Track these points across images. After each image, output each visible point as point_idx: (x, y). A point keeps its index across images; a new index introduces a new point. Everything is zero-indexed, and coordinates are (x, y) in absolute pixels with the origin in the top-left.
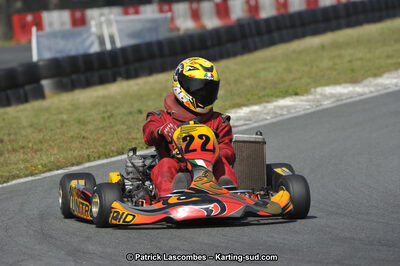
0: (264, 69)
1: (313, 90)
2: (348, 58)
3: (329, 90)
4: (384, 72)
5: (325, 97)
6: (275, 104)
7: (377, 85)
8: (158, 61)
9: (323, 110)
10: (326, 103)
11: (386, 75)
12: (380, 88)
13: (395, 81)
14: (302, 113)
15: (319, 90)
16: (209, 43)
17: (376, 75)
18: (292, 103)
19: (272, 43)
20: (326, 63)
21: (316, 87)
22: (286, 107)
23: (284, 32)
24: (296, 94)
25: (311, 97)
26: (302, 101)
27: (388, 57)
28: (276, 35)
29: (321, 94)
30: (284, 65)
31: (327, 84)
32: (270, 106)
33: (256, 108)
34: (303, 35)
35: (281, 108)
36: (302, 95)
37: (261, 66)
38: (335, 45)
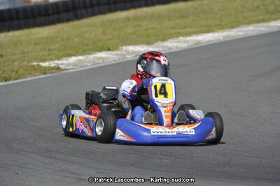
0: (87, 32)
1: (120, 47)
2: (144, 28)
3: (131, 48)
4: (169, 38)
5: (129, 53)
6: (95, 55)
7: (164, 47)
8: (15, 22)
9: (127, 62)
10: (128, 57)
11: (170, 40)
12: (166, 49)
13: (176, 44)
14: (113, 63)
15: (124, 48)
16: (51, 12)
17: (163, 40)
18: (106, 56)
19: (94, 14)
20: (130, 30)
21: (122, 46)
22: (102, 58)
23: (102, 7)
24: (109, 50)
25: (119, 52)
26: (112, 54)
27: (172, 28)
28: (96, 9)
29: (125, 51)
30: (101, 29)
31: (130, 44)
32: (91, 57)
33: (81, 58)
34: (116, 10)
35: (99, 58)
36: (113, 51)
37: (86, 29)
38: (136, 18)
